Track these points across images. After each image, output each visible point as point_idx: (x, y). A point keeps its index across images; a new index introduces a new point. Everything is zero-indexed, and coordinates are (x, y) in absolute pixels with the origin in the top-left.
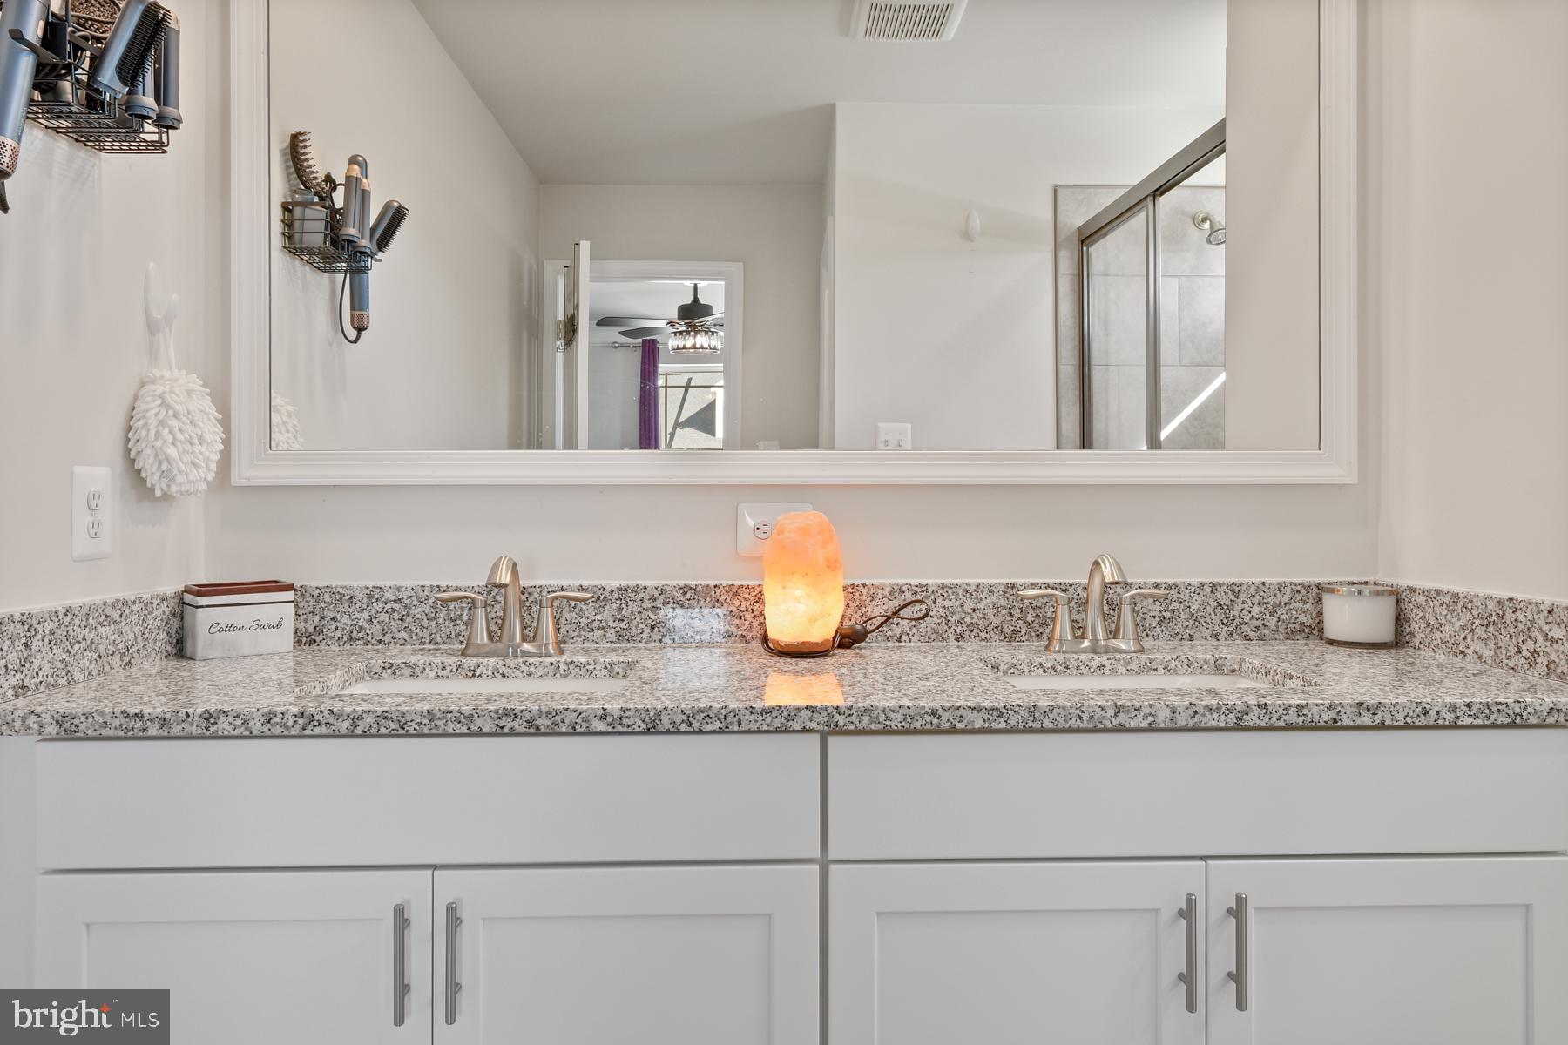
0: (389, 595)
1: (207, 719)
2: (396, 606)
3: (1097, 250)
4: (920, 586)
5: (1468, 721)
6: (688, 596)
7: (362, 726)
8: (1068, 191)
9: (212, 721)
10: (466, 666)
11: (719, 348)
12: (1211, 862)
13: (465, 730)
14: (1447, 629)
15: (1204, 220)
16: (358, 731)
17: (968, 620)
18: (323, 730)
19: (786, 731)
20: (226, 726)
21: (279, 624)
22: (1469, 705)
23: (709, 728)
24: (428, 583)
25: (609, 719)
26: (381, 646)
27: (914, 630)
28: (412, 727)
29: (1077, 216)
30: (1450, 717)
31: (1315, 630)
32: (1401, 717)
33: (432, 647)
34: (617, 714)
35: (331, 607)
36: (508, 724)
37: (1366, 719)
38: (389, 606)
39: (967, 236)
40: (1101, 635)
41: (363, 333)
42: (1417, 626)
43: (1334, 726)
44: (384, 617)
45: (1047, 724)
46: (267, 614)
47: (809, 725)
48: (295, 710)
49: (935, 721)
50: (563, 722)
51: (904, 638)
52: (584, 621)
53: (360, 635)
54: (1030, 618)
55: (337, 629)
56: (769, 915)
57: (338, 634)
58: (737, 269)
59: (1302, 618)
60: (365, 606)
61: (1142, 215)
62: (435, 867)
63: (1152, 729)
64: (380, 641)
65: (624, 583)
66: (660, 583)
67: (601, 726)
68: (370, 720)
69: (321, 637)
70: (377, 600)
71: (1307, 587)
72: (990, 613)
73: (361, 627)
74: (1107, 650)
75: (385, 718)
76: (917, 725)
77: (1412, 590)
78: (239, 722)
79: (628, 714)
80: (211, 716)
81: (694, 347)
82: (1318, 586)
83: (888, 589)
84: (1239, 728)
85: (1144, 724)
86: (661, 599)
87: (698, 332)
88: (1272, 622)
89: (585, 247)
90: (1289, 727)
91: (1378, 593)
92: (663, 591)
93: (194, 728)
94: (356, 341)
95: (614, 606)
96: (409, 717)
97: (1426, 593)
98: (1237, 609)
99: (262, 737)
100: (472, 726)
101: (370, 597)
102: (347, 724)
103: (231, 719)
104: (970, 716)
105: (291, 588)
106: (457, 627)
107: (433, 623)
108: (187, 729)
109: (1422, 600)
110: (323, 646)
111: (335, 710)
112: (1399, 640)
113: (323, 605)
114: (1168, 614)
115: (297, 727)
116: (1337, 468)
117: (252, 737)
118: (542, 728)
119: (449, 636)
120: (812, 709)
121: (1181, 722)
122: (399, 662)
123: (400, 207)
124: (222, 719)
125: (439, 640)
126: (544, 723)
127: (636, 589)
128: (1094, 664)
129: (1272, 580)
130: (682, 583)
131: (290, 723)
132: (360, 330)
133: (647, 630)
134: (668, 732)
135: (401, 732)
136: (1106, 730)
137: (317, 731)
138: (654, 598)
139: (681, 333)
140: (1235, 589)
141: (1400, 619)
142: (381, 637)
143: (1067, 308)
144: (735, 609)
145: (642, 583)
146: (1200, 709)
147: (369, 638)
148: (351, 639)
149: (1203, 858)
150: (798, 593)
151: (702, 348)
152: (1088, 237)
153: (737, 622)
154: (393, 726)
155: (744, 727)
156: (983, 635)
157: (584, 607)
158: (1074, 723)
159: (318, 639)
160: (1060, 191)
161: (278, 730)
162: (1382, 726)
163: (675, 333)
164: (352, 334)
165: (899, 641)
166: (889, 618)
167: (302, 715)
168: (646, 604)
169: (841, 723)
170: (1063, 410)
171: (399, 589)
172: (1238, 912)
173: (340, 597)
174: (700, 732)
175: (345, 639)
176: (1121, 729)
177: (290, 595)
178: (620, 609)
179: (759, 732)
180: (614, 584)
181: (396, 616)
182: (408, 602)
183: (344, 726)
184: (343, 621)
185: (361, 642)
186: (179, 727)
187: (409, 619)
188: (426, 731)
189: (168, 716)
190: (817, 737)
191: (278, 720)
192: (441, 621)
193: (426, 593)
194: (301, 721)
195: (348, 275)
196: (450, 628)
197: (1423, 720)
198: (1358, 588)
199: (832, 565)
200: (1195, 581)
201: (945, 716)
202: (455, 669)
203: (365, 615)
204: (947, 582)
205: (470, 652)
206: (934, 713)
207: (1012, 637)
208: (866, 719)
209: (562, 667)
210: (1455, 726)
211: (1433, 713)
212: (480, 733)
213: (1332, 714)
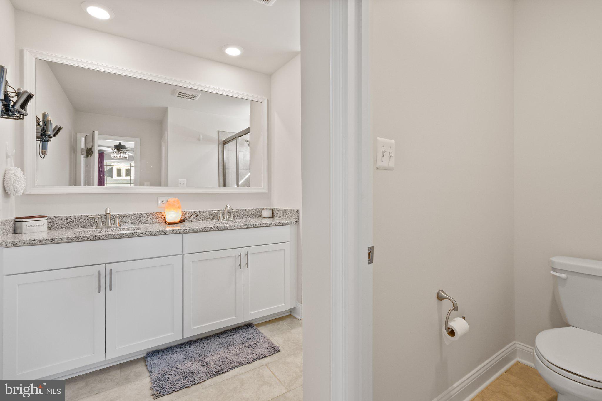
0: (72, 218)
1: (52, 240)
2: (74, 220)
3: (226, 145)
4: (195, 211)
5: (277, 225)
6: (147, 215)
7: (90, 238)
8: (221, 132)
9: (53, 240)
10: (98, 230)
11: (128, 157)
12: (244, 248)
13: (113, 238)
14: (278, 214)
15: (248, 141)
16: (89, 239)
17: (204, 217)
18: (81, 240)
19: (177, 233)
20: (57, 241)
21: (44, 225)
22: (277, 223)
23: (162, 234)
24: (83, 215)
25: (143, 234)
26: (70, 229)
27: (194, 219)
28: (101, 238)
29: (223, 138)
30: (275, 224)
31: (261, 216)
32: (268, 225)
33: (84, 228)
34: (145, 233)
35: (56, 221)
36: (122, 236)
37: (264, 225)
38: (72, 220)
39: (199, 140)
40: (227, 218)
41: (45, 156)
42: (275, 214)
43: (260, 227)
44: (71, 223)
45: (219, 229)
46: (40, 223)
47: (180, 232)
48: (74, 236)
49: (202, 230)
50: (134, 235)
51: (192, 221)
52: (123, 221)
53: (64, 227)
54: (215, 216)
55: (57, 226)
56: (173, 264)
57: (58, 227)
58: (138, 140)
59: (259, 214)
60: (65, 220)
61: (236, 140)
62: (105, 264)
63: (235, 229)
64: (70, 228)
65: (133, 213)
66: (141, 213)
67: (142, 235)
68: (92, 237)
69: (53, 228)
70: (69, 219)
71: (260, 209)
72: (208, 216)
73: (64, 225)
74: (228, 220)
75: (95, 237)
76: (199, 231)
77: (274, 209)
78: (60, 240)
79: (147, 232)
80: (53, 239)
81: (120, 157)
82: (262, 209)
83: (189, 212)
84: (247, 228)
85: (234, 228)
86: (141, 216)
87: (121, 153)
88: (255, 215)
89: (96, 133)
90: (254, 227)
91: (270, 209)
92: (142, 214)
93: (49, 242)
94: (44, 158)
95: (131, 217)
96: (101, 236)
97: (276, 209)
98: (249, 213)
99: (66, 242)
100: (115, 237)
101: (67, 218)
102: (86, 238)
103: (58, 239)
104: (207, 229)
105: (46, 217)
106: (91, 224)
107: (85, 223)
108: (47, 242)
109: (275, 210)
110: (54, 230)
111: (84, 236)
112: (273, 217)
113: (53, 220)
114: (239, 214)
115: (75, 240)
116: (265, 190)
117: (63, 242)
118: (129, 236)
119: (89, 226)
120: (181, 229)
121: (239, 227)
122: (81, 231)
123: (60, 127)
124: (56, 239)
125: (86, 227)
126: (130, 235)
127: (135, 214)
128: (226, 223)
129: (255, 208)
130: (146, 212)
131: (73, 239)
132: (44, 155)
133: (138, 222)
134: (155, 235)
135: (99, 239)
136: (228, 230)
137: (79, 240)
138: (140, 216)
139: (116, 152)
140: (249, 210)
141: (273, 213)
142: (70, 227)
143: (221, 156)
144: (158, 217)
145: (137, 213)
146: (242, 226)
147: (67, 227)
148: (61, 228)
149: (242, 247)
150: (173, 213)
151: (123, 157)
152: (225, 143)
153: (158, 219)
154: (97, 238)
155: (169, 233)
156: (207, 219)
157: (123, 218)
158: (223, 229)
159: (52, 228)
160: (219, 132)
161: (70, 241)
162: (266, 226)
163: (114, 152)
164: (42, 156)
165: (191, 221)
166: (190, 217)
167: (76, 237)
168: (138, 217)
169: (186, 231)
170: (220, 178)
171: (75, 216)
172: (247, 255)
173: (58, 219)
174: (161, 235)
175: (60, 228)
176: (230, 229)
177: (46, 218)
178: (132, 218)
179: (171, 234)
180: (131, 213)
181: (74, 222)
182: (78, 219)
183: (86, 239)
184: (59, 224)
185: (65, 228)
186: (45, 242)
187: (78, 223)
188: (105, 238)
189: (42, 240)
190: (181, 234)
191: (70, 239)
192: (87, 222)
193: (83, 217)
194: (75, 239)
195: (41, 142)
196: (89, 224)
197: (271, 225)
198: (267, 209)
199: (180, 207)
200: (243, 209)
201: (203, 229)
202: (96, 231)
203: (66, 222)
204: (200, 210)
205: (98, 228)
206: (201, 229)
207: (212, 219)
208: (190, 230)
209: (122, 229)
210: (275, 226)
211: (272, 224)
212: (116, 238)
213: (260, 225)
